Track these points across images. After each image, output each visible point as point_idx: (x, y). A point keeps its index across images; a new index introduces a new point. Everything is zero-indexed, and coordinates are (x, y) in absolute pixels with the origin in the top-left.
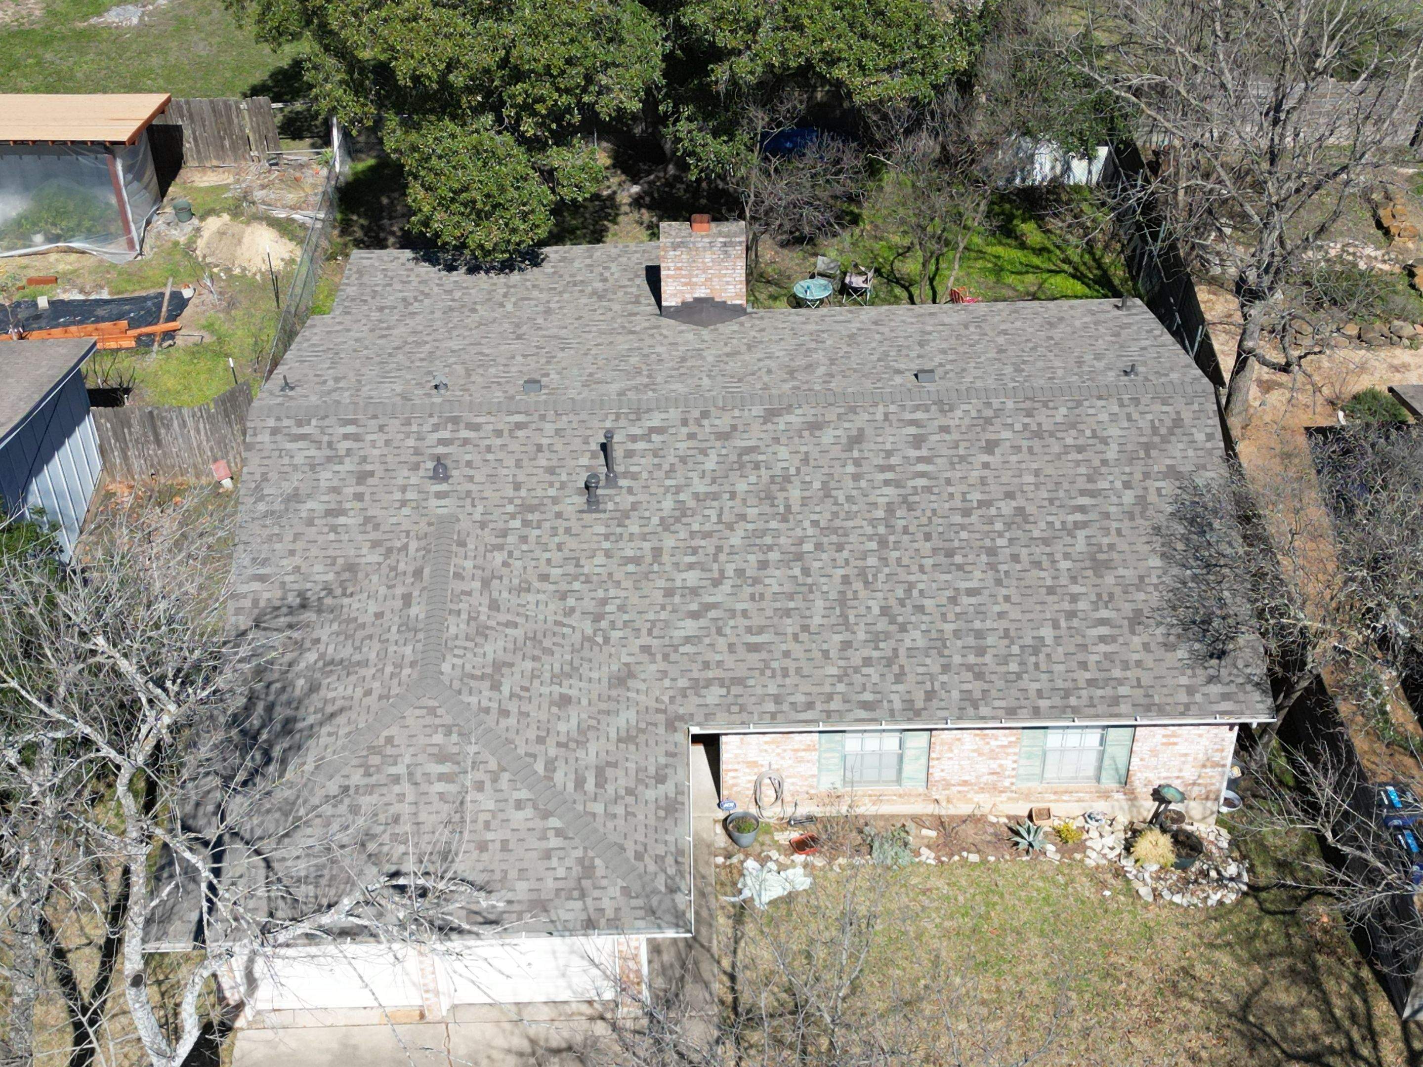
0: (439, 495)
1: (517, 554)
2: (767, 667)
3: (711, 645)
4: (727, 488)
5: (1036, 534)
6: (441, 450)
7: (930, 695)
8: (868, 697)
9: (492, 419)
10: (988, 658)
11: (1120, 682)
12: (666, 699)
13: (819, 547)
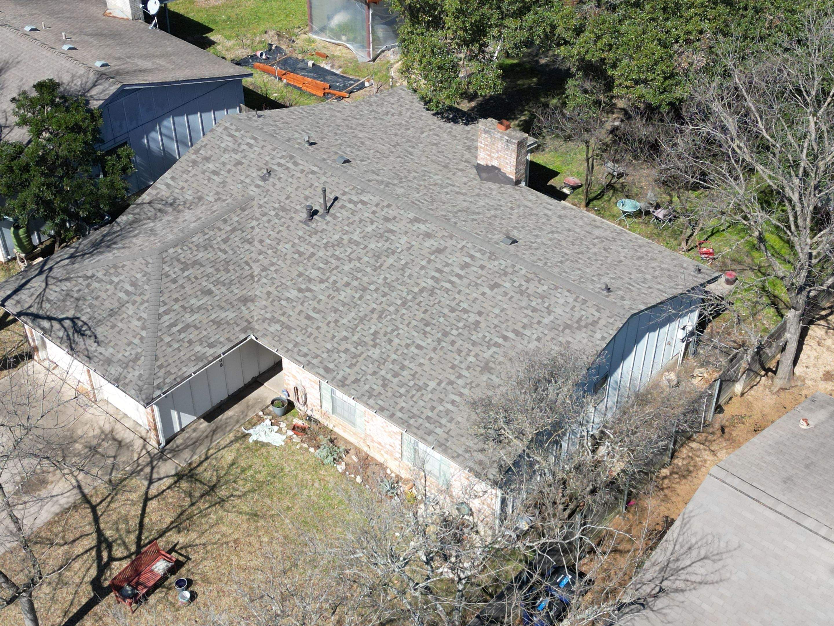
0: (258, 186)
1: (261, 226)
2: (306, 329)
3: (294, 307)
4: (366, 243)
5: (474, 338)
6: (275, 167)
7: (356, 381)
8: (331, 366)
9: (306, 164)
10: (395, 380)
11: (441, 426)
12: (256, 318)
13: (377, 290)
